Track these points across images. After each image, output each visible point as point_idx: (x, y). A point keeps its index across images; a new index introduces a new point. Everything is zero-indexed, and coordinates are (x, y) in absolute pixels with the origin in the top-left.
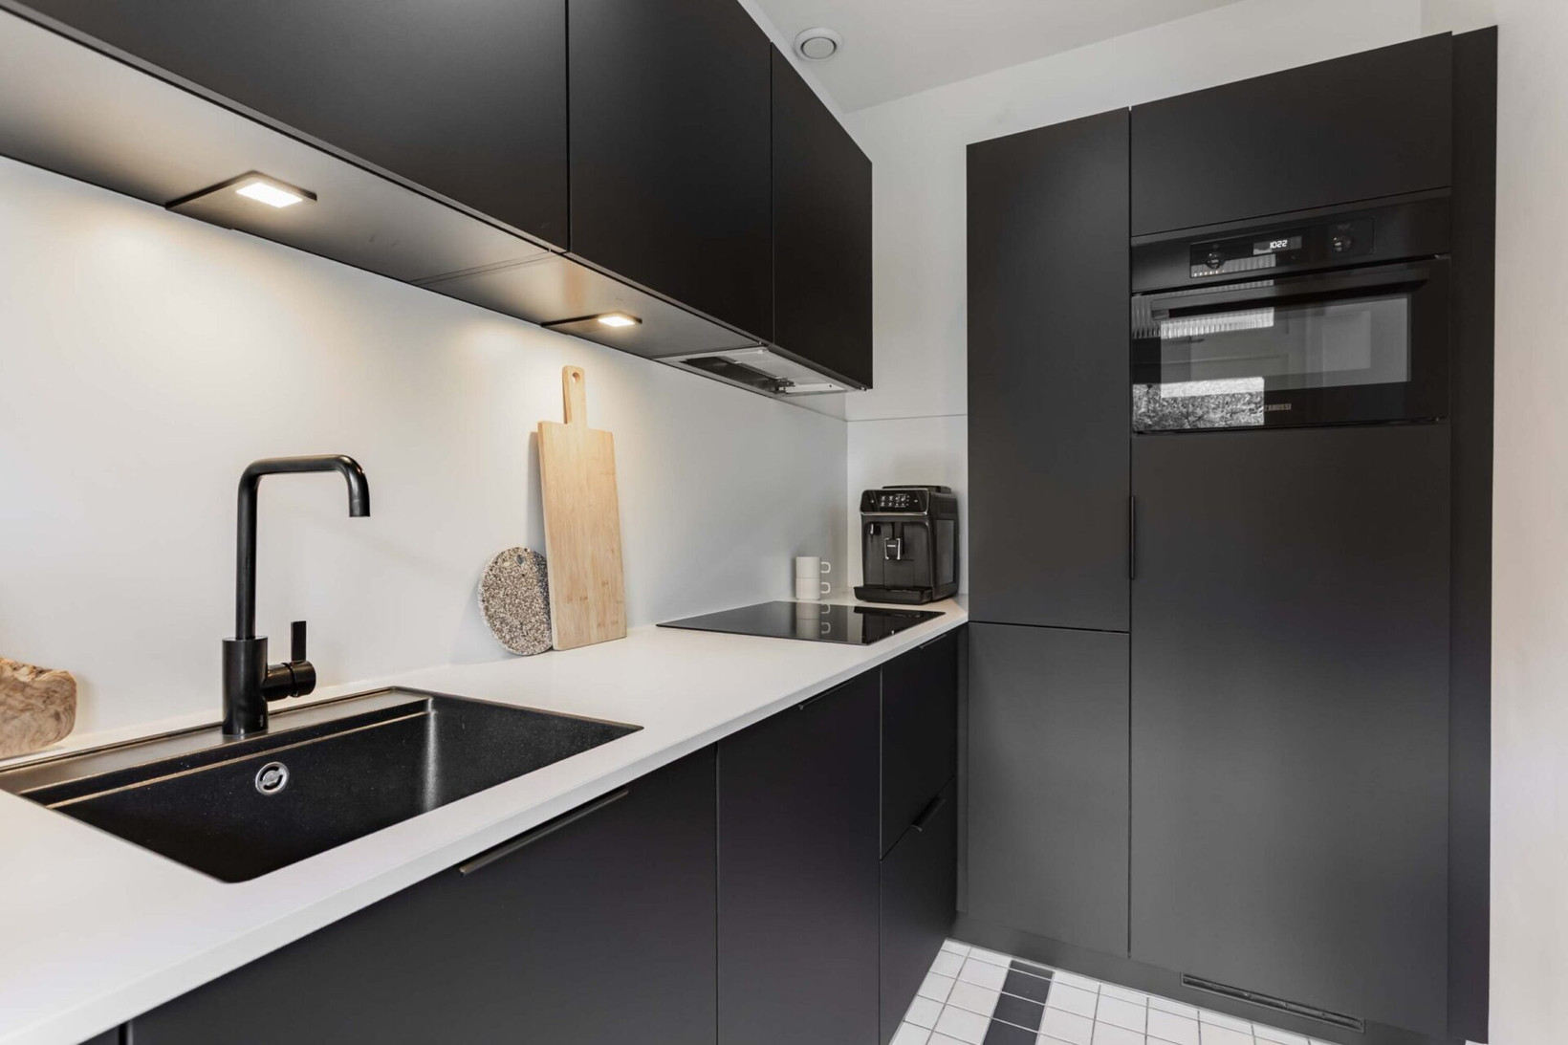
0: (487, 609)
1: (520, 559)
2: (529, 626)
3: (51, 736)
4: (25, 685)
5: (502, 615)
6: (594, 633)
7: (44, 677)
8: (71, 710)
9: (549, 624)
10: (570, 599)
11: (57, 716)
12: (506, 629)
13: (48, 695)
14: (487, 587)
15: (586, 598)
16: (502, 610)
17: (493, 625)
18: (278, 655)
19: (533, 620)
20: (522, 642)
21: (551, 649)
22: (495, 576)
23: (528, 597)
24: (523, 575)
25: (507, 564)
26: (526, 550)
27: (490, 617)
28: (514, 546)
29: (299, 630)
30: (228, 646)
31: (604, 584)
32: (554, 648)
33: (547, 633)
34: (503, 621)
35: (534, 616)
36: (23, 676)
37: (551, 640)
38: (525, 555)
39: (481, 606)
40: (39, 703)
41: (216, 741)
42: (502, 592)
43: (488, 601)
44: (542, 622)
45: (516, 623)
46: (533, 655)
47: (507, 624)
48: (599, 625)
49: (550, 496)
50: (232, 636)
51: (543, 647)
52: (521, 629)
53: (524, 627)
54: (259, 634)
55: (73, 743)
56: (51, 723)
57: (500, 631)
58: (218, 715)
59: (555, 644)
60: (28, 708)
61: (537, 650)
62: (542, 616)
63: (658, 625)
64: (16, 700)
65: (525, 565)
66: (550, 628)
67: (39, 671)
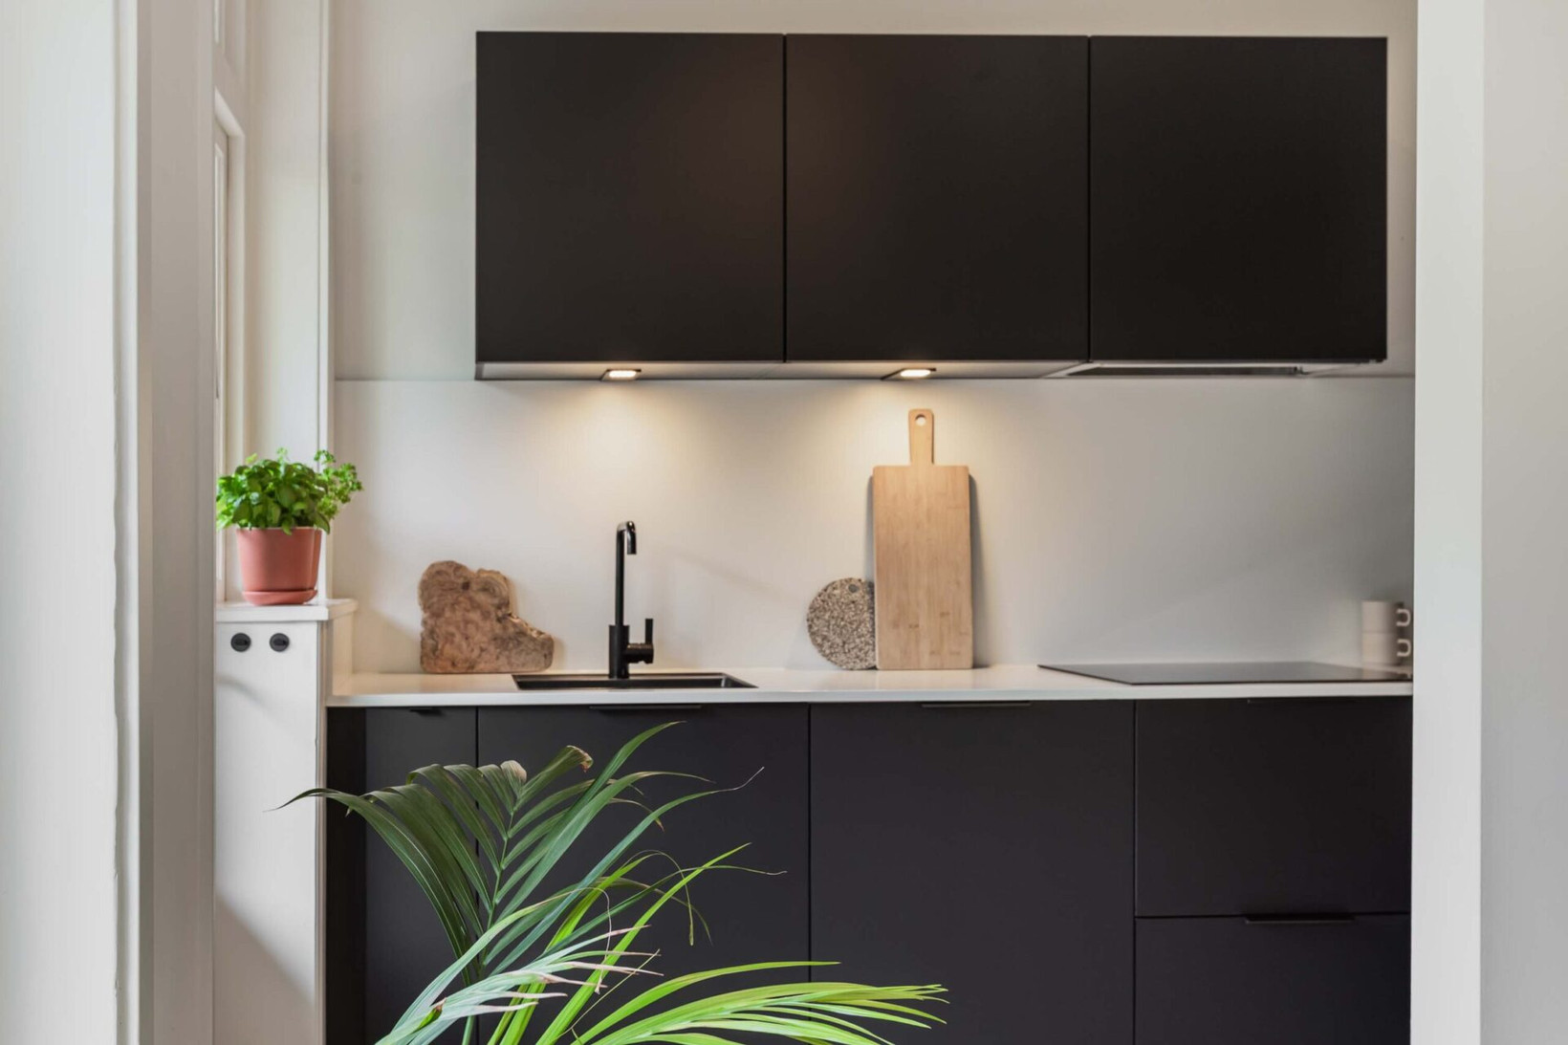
0: (810, 627)
1: (853, 589)
2: (852, 645)
3: (543, 665)
4: (535, 639)
5: (825, 633)
6: (926, 659)
7: (542, 636)
8: (551, 654)
9: (874, 646)
10: (896, 625)
11: (545, 656)
12: (827, 644)
13: (543, 645)
14: (813, 609)
15: (917, 626)
16: (826, 629)
17: (814, 641)
18: (636, 637)
19: (858, 641)
20: (843, 657)
21: (874, 668)
22: (823, 601)
23: (856, 621)
24: (853, 602)
25: (837, 592)
26: (860, 580)
27: (813, 633)
28: (847, 577)
29: (649, 623)
30: (611, 627)
31: (942, 615)
32: (878, 667)
33: (871, 654)
34: (825, 638)
35: (859, 637)
36: (534, 634)
37: (874, 660)
38: (859, 584)
39: (806, 624)
40: (539, 648)
41: (606, 679)
42: (827, 614)
43: (812, 621)
44: (867, 643)
45: (839, 641)
46: (852, 669)
47: (829, 641)
48: (932, 653)
49: (879, 533)
50: (613, 623)
51: (864, 665)
52: (843, 646)
53: (846, 646)
54: (625, 623)
55: (549, 672)
56: (543, 659)
57: (820, 646)
59: (878, 664)
60: (535, 650)
61: (858, 666)
62: (868, 638)
63: (1042, 667)
64: (531, 645)
65: (856, 596)
66: (874, 650)
67: (540, 633)
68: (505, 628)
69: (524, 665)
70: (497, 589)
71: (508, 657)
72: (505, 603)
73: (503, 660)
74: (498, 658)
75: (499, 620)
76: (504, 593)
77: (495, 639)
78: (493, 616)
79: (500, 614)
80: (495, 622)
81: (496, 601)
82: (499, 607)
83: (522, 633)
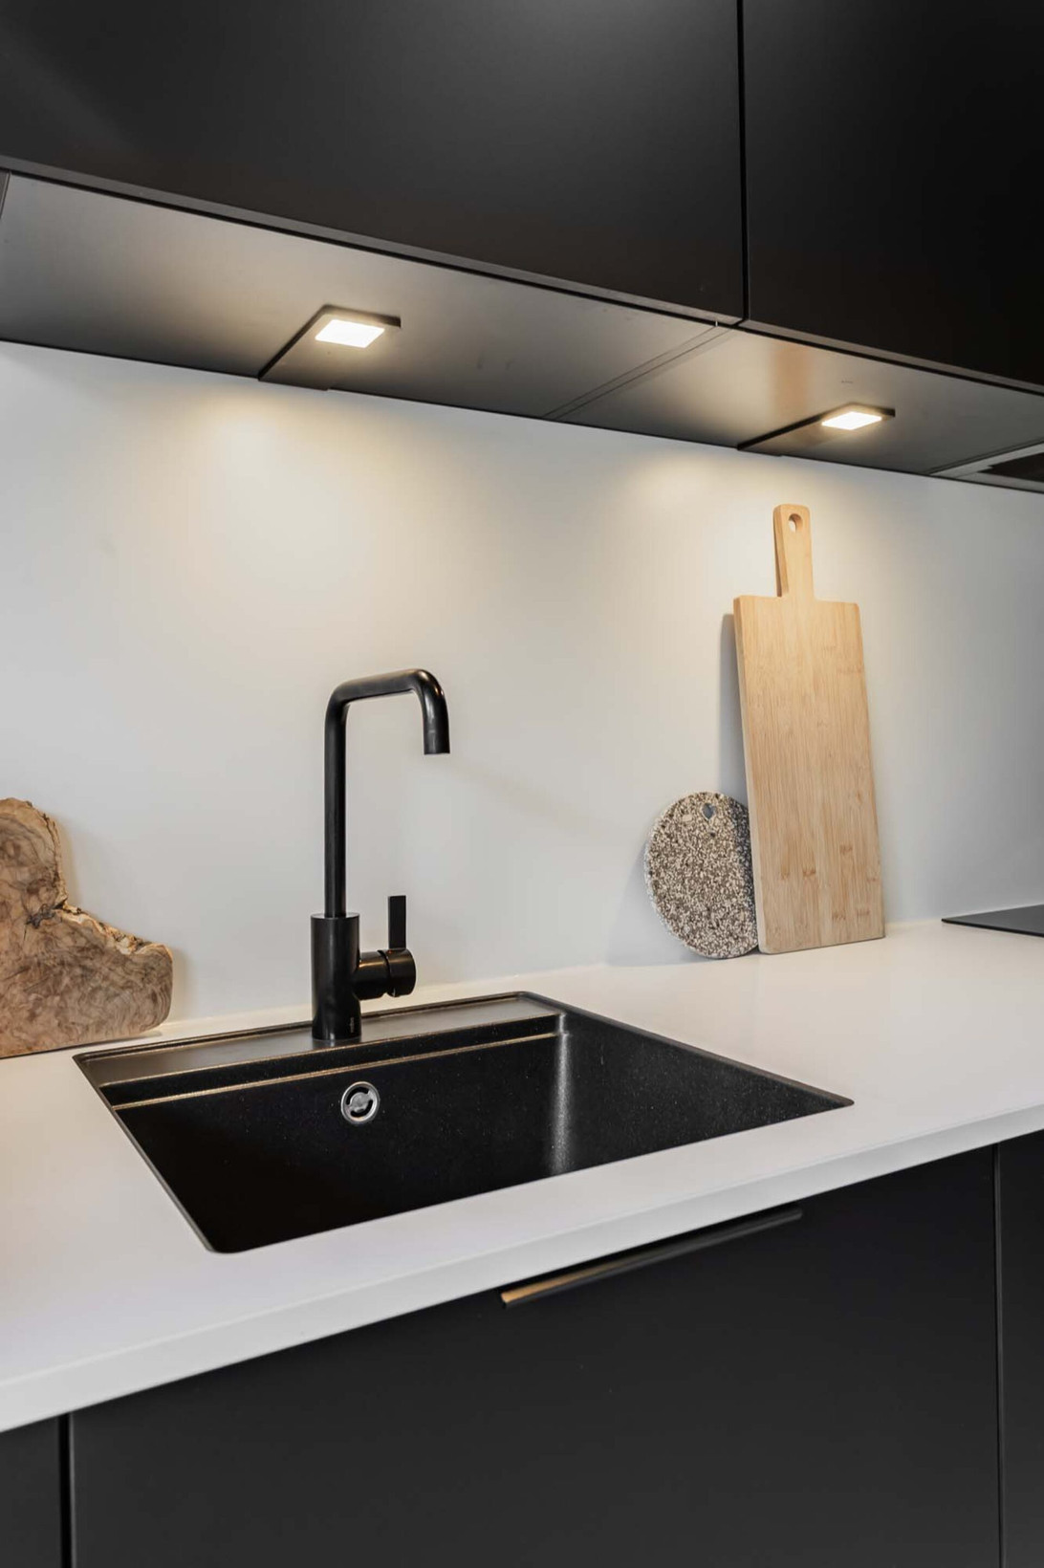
0: (656, 885)
1: (709, 811)
2: (721, 914)
3: (149, 1019)
4: (126, 959)
5: (678, 895)
6: (828, 928)
7: (143, 950)
8: (167, 990)
9: (753, 912)
10: (785, 874)
11: (154, 997)
12: (684, 916)
13: (146, 971)
14: (657, 852)
15: (813, 872)
16: (679, 888)
17: (665, 910)
18: (373, 939)
19: (727, 904)
20: (710, 937)
21: (756, 950)
22: (669, 836)
23: (721, 869)
24: (713, 835)
25: (687, 818)
26: (717, 796)
27: (661, 898)
28: (698, 790)
29: (397, 907)
30: (316, 923)
31: (844, 850)
32: (761, 949)
33: (749, 925)
34: (680, 904)
35: (729, 897)
36: (124, 948)
37: (755, 936)
38: (716, 803)
39: (648, 880)
40: (135, 979)
41: (304, 1045)
42: (679, 861)
43: (658, 874)
44: (742, 909)
45: (701, 908)
46: (725, 958)
47: (686, 909)
48: (835, 916)
49: (754, 711)
50: (320, 912)
51: (742, 946)
52: (708, 917)
53: (713, 915)
54: (350, 912)
55: (169, 1031)
56: (149, 1004)
57: (675, 919)
58: (306, 1013)
59: (762, 942)
60: (128, 985)
61: (734, 952)
62: (741, 899)
63: (945, 921)
64: (118, 976)
65: (716, 821)
66: (753, 919)
67: (141, 944)
68: (49, 940)
69: (100, 1024)
70: (24, 844)
71: (60, 1011)
72: (47, 879)
73: (46, 1018)
74: (33, 1016)
75: (33, 921)
76: (45, 855)
77: (24, 969)
78: (17, 911)
79: (35, 906)
80: (21, 927)
81: (24, 875)
82: (32, 891)
83: (92, 949)
